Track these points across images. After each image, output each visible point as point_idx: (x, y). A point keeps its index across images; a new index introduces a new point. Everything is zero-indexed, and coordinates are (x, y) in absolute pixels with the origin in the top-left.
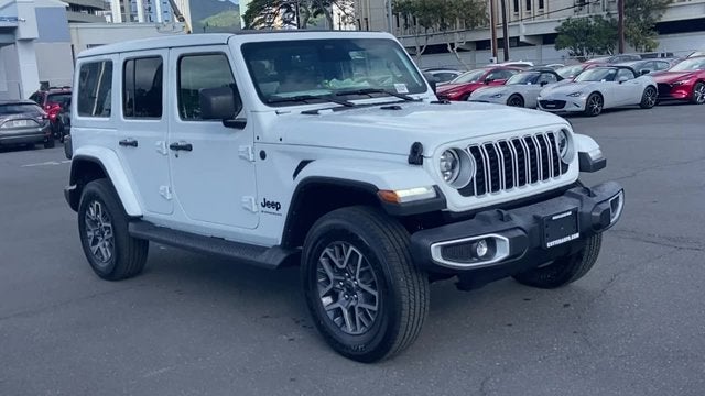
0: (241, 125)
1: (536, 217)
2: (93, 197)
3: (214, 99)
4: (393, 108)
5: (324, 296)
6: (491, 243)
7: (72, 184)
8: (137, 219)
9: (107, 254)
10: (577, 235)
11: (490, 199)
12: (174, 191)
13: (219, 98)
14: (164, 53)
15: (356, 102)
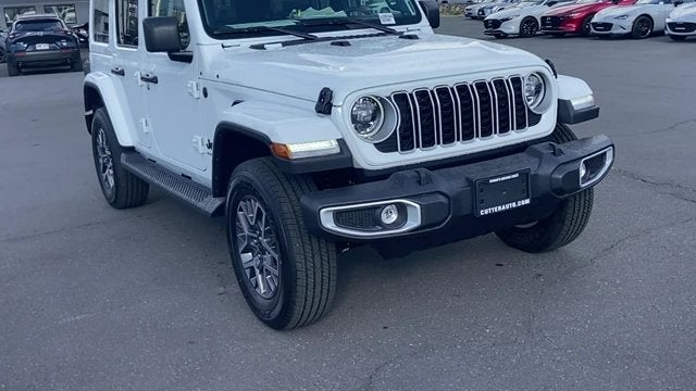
0: (188, 59)
1: (468, 180)
2: (98, 125)
4: (341, 44)
5: (244, 252)
6: (402, 209)
7: (87, 110)
8: (131, 150)
9: (112, 183)
10: (527, 201)
11: (419, 155)
12: (149, 123)
15: (319, 35)
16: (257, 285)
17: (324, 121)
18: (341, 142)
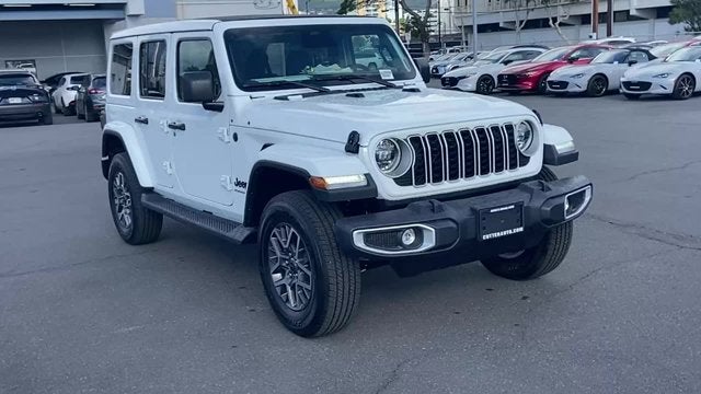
0: (220, 108)
1: (473, 210)
2: (117, 169)
3: (194, 83)
4: (357, 96)
5: (274, 273)
6: (419, 233)
7: (104, 156)
8: (150, 190)
9: (128, 221)
10: (521, 229)
11: (430, 189)
12: (173, 166)
13: (198, 82)
14: (167, 37)
15: (331, 88)
16: (288, 300)
17: (352, 159)
18: (368, 176)
